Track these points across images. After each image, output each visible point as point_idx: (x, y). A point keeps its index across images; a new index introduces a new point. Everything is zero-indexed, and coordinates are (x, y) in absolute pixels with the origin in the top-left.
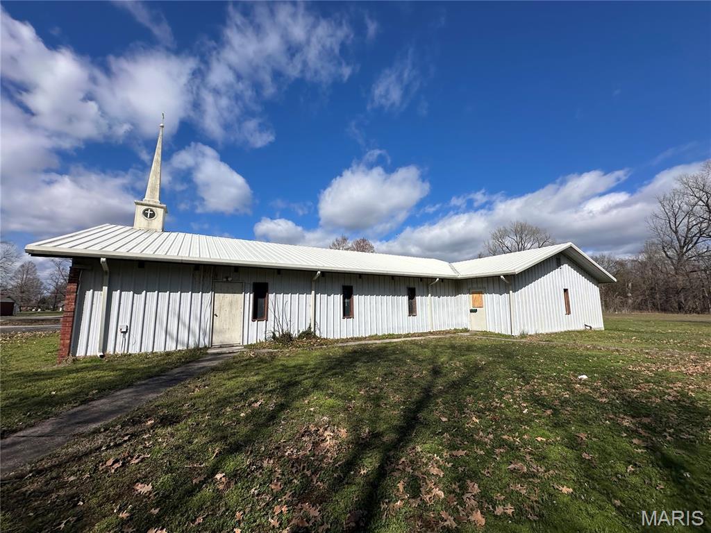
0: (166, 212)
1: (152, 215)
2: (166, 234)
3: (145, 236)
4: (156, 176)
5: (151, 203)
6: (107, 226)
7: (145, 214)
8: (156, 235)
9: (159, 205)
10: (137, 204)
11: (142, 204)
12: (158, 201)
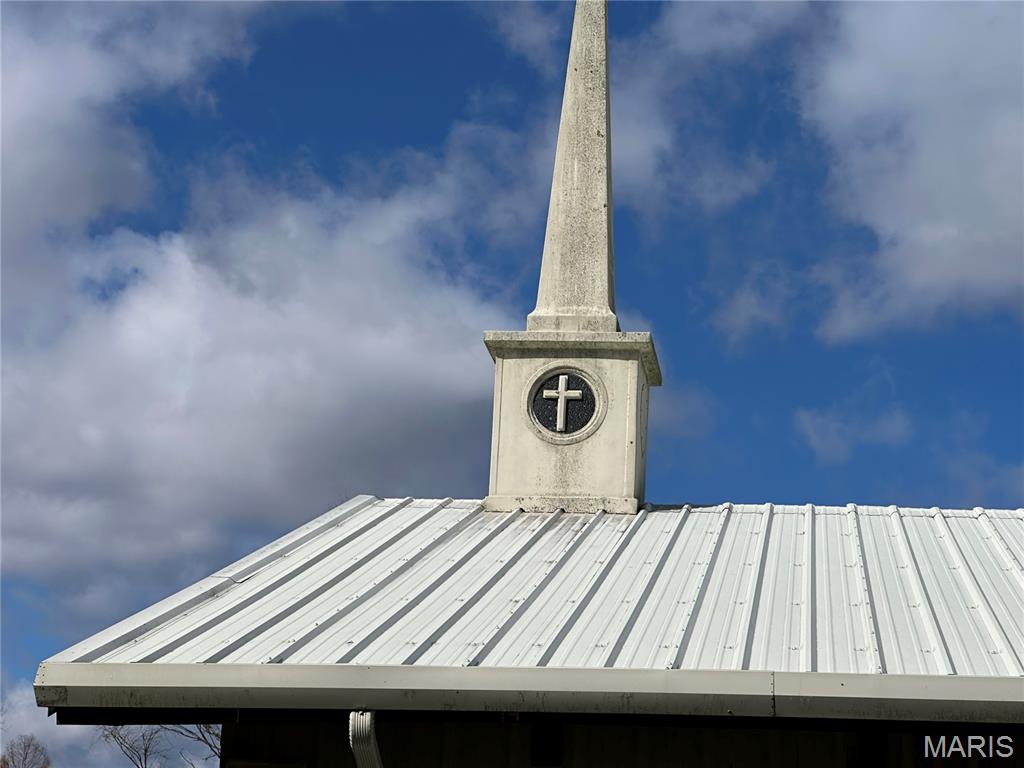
0: (650, 378)
1: (581, 412)
2: (663, 522)
3: (552, 547)
4: (585, 159)
5: (571, 334)
6: (363, 511)
7: (541, 408)
8: (606, 538)
9: (611, 337)
10: (499, 350)
11: (525, 351)
12: (606, 312)
